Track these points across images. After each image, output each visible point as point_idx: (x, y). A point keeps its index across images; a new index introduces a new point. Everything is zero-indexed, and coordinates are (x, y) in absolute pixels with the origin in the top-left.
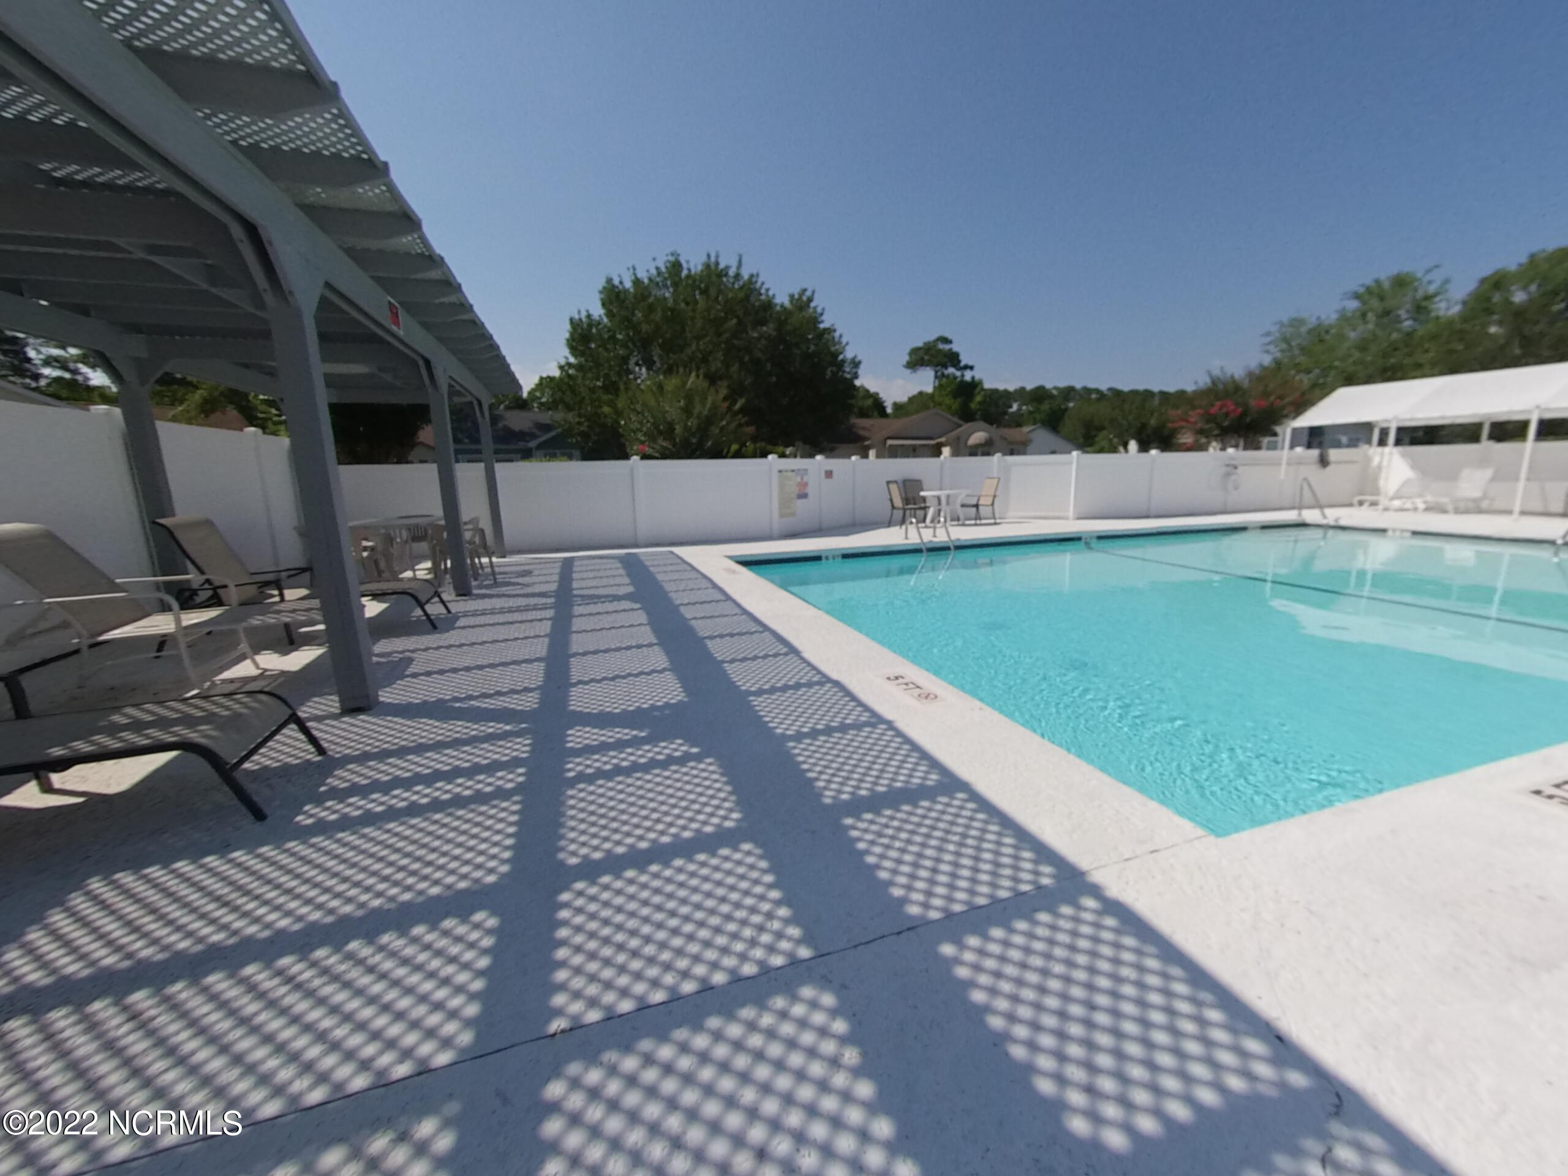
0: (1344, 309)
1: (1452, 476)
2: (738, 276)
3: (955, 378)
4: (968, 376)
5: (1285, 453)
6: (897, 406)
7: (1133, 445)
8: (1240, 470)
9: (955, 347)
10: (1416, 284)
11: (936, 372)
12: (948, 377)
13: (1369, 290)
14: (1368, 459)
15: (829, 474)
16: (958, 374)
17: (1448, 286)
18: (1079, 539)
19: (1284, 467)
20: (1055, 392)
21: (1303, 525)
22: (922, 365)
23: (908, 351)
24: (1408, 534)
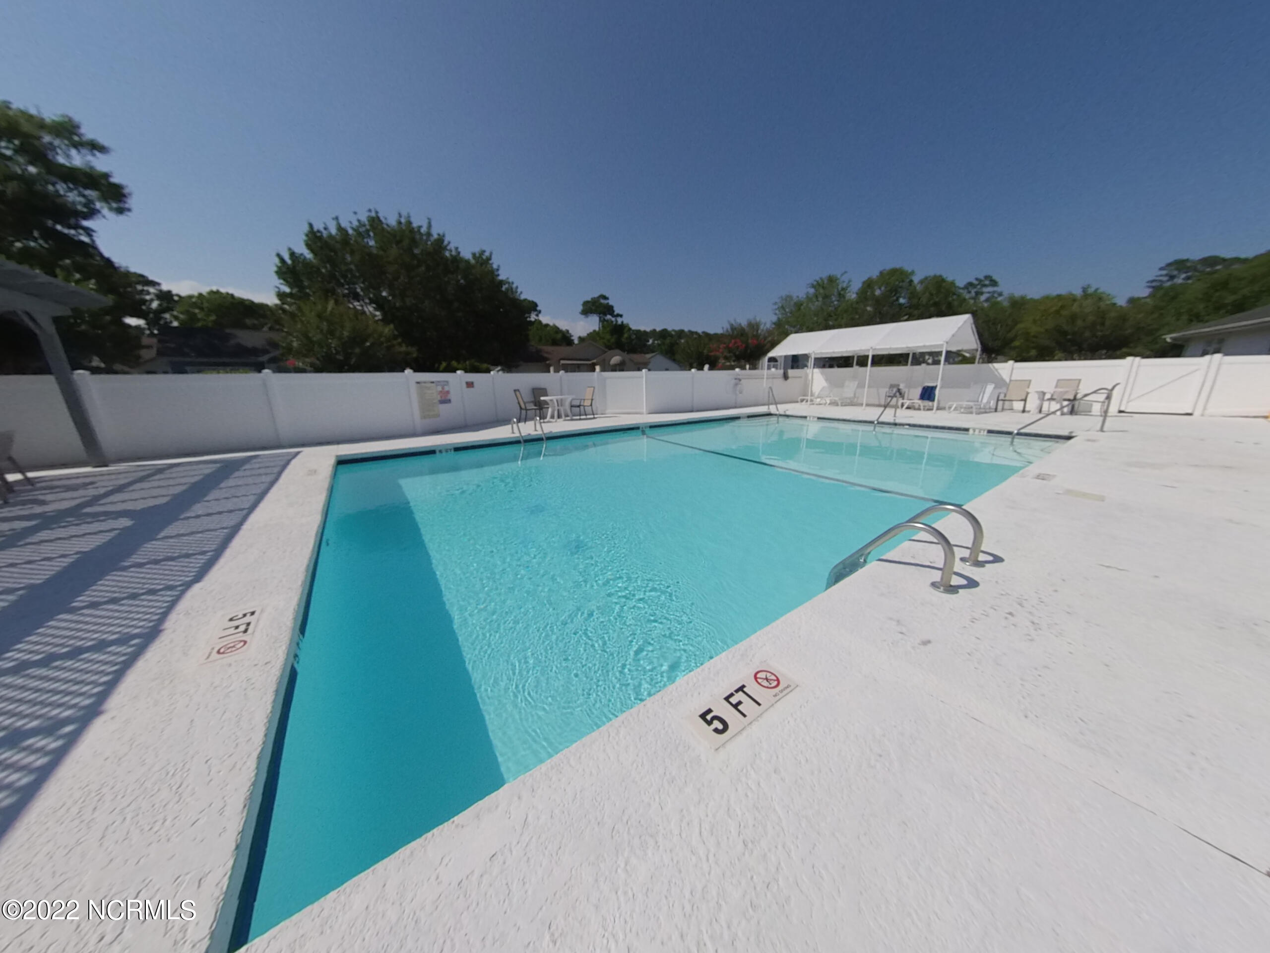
0: (808, 292)
1: (841, 385)
2: (429, 234)
3: (612, 322)
4: (620, 320)
5: (765, 372)
6: (581, 339)
7: (707, 367)
8: (743, 381)
9: (611, 302)
10: (838, 281)
11: (600, 318)
12: (607, 321)
13: (818, 284)
14: (807, 375)
15: (470, 385)
16: (613, 319)
17: (851, 283)
18: (638, 428)
19: (765, 380)
20: (673, 333)
21: (769, 415)
22: (591, 313)
23: (582, 303)
24: (816, 419)
